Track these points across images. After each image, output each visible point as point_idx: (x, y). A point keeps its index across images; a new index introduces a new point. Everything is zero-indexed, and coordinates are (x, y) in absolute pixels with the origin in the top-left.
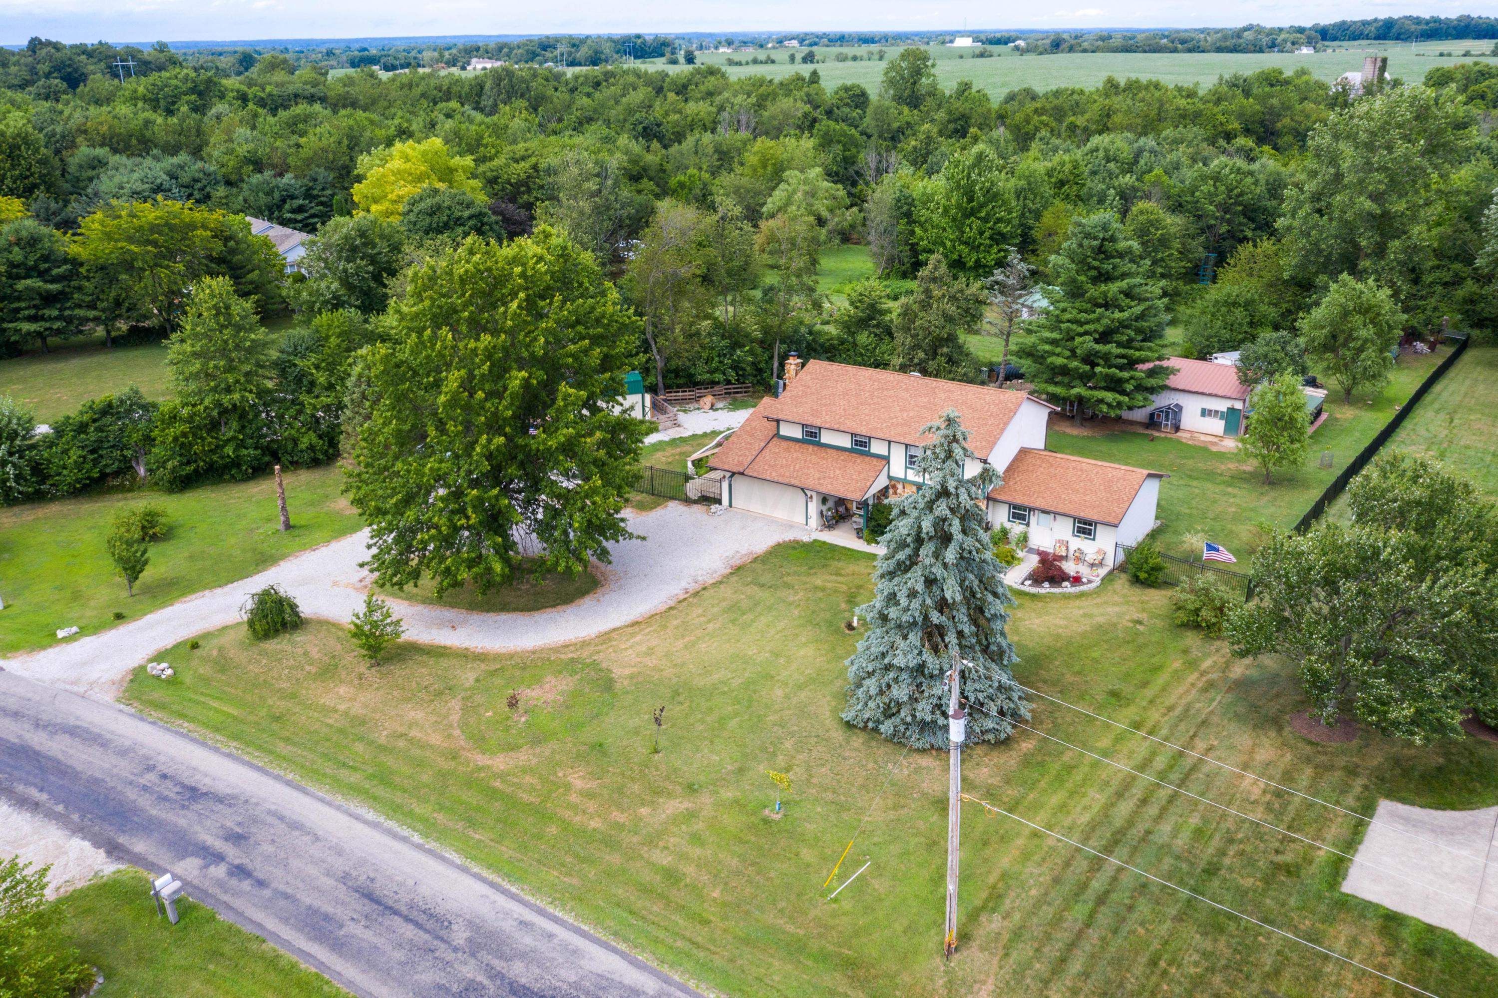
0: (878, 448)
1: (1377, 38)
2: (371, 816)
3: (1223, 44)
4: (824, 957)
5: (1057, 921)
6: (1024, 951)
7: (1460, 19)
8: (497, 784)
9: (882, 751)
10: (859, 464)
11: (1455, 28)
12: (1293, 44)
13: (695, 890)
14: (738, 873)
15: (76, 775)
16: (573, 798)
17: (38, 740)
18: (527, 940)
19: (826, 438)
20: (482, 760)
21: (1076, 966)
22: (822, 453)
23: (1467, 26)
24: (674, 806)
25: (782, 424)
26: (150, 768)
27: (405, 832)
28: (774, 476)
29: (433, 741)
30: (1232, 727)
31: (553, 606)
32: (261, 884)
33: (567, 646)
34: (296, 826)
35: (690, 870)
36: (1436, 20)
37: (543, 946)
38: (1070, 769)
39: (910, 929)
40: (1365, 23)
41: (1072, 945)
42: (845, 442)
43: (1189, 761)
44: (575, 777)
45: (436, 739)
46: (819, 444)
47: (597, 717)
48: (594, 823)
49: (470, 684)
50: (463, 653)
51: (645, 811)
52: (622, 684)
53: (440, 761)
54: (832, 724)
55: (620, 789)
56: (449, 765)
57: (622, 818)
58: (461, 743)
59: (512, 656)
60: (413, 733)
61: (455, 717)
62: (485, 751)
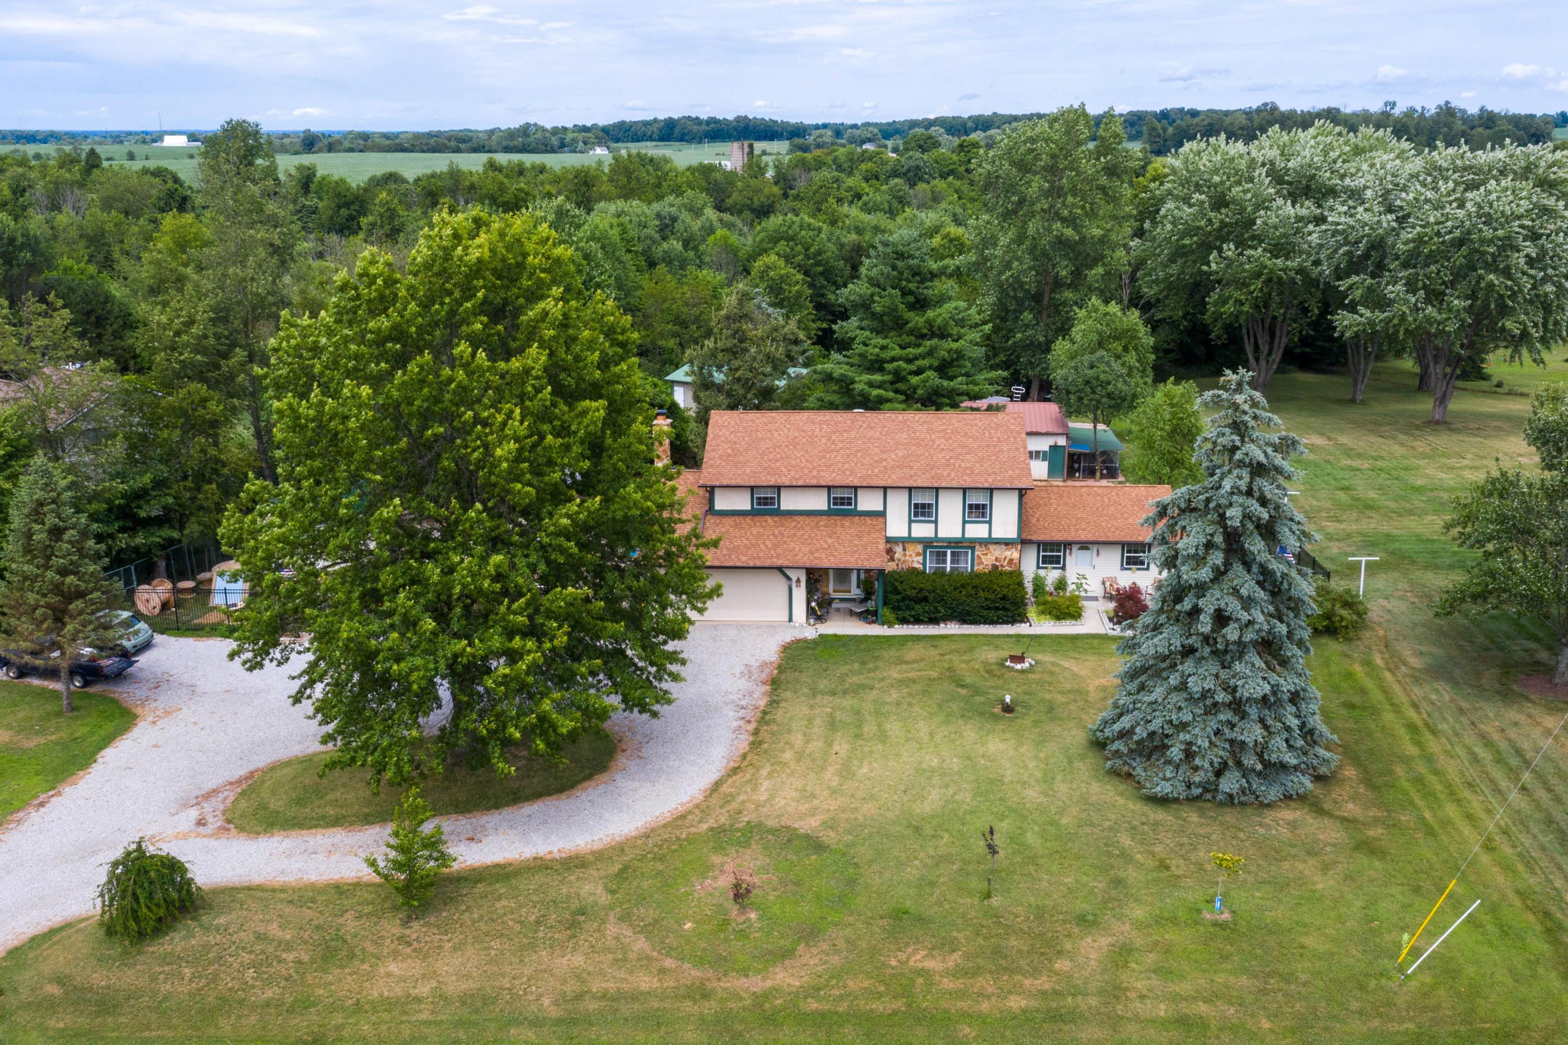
0: (868, 502)
1: (661, 139)
3: (511, 144)
7: (739, 119)
8: (813, 1005)
9: (1229, 817)
10: (847, 529)
11: (735, 129)
12: (585, 143)
14: (1264, 992)
16: (948, 984)
19: (789, 502)
20: (753, 985)
22: (791, 523)
23: (746, 127)
24: (1092, 948)
25: (718, 493)
28: (743, 560)
29: (644, 987)
31: (589, 777)
33: (683, 817)
35: (1202, 1009)
36: (712, 121)
40: (646, 124)
42: (819, 502)
43: (1503, 745)
44: (919, 959)
45: (645, 982)
46: (778, 513)
47: (851, 882)
48: (1016, 1003)
49: (604, 899)
50: (539, 866)
51: (1062, 965)
52: (829, 837)
53: (688, 1007)
54: (1139, 807)
55: (997, 952)
56: (710, 1007)
57: (1044, 983)
58: (692, 973)
59: (620, 848)
60: (596, 986)
61: (641, 944)
62: (745, 972)
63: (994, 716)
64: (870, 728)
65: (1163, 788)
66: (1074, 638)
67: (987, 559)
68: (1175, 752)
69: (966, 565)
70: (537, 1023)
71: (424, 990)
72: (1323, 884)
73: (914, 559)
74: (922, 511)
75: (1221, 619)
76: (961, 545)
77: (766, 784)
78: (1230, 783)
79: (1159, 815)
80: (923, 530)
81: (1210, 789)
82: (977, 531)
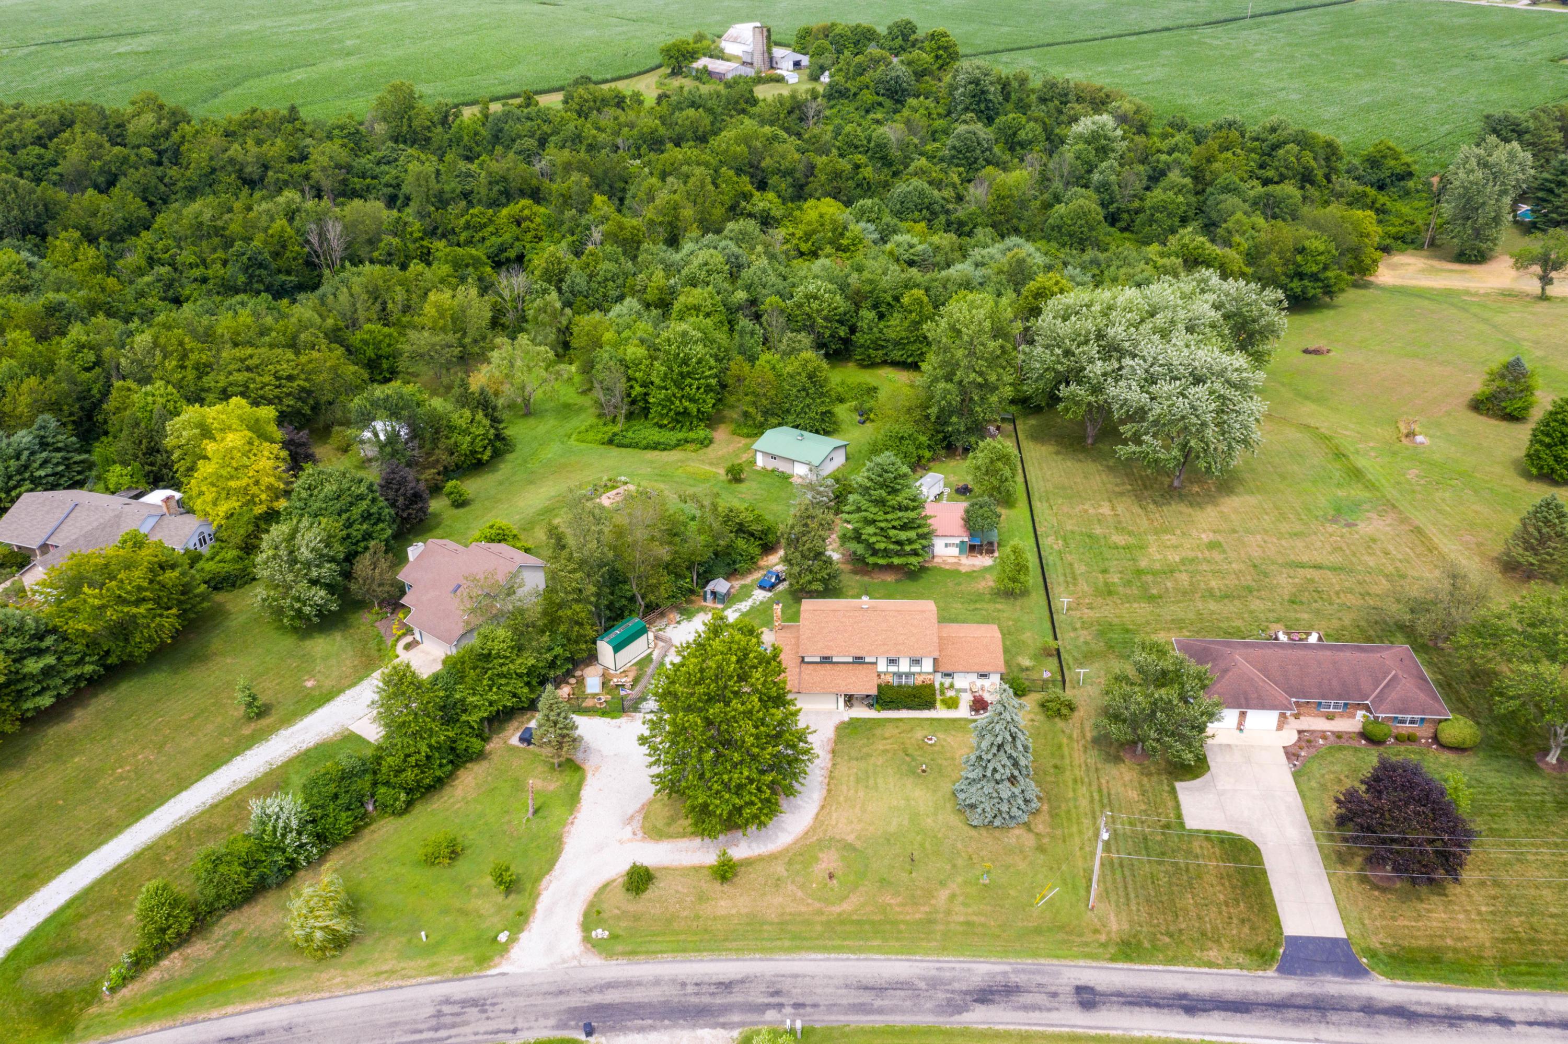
0: (870, 659)
2: (819, 956)
4: (1050, 930)
5: (1114, 881)
6: (1113, 898)
8: (855, 917)
9: (997, 833)
10: (862, 671)
13: (983, 925)
14: (993, 911)
15: (650, 1004)
16: (897, 909)
17: (597, 998)
18: (948, 974)
19: (836, 659)
20: (837, 909)
21: (1132, 895)
22: (837, 668)
24: (943, 895)
26: (684, 985)
27: (845, 956)
30: (1107, 766)
32: (815, 1006)
34: (796, 976)
35: (975, 918)
37: (956, 973)
38: (1068, 812)
39: (1072, 906)
41: (1126, 888)
42: (849, 659)
43: (1105, 791)
44: (889, 899)
45: (803, 909)
46: (832, 663)
47: (866, 866)
48: (917, 916)
49: (785, 874)
50: (761, 859)
51: (933, 902)
52: (858, 845)
53: (817, 918)
54: (966, 828)
55: (913, 896)
56: (824, 918)
57: (927, 909)
58: (817, 905)
59: (786, 850)
60: (788, 910)
61: (800, 894)
62: (833, 904)
63: (919, 776)
64: (871, 782)
65: (975, 823)
66: (954, 721)
67: (919, 681)
68: (979, 810)
69: (911, 681)
70: (772, 924)
71: (734, 912)
72: (1022, 866)
73: (889, 679)
74: (892, 661)
75: (995, 770)
76: (908, 675)
77: (835, 815)
78: (997, 822)
79: (973, 833)
80: (893, 669)
81: (991, 822)
82: (916, 669)
